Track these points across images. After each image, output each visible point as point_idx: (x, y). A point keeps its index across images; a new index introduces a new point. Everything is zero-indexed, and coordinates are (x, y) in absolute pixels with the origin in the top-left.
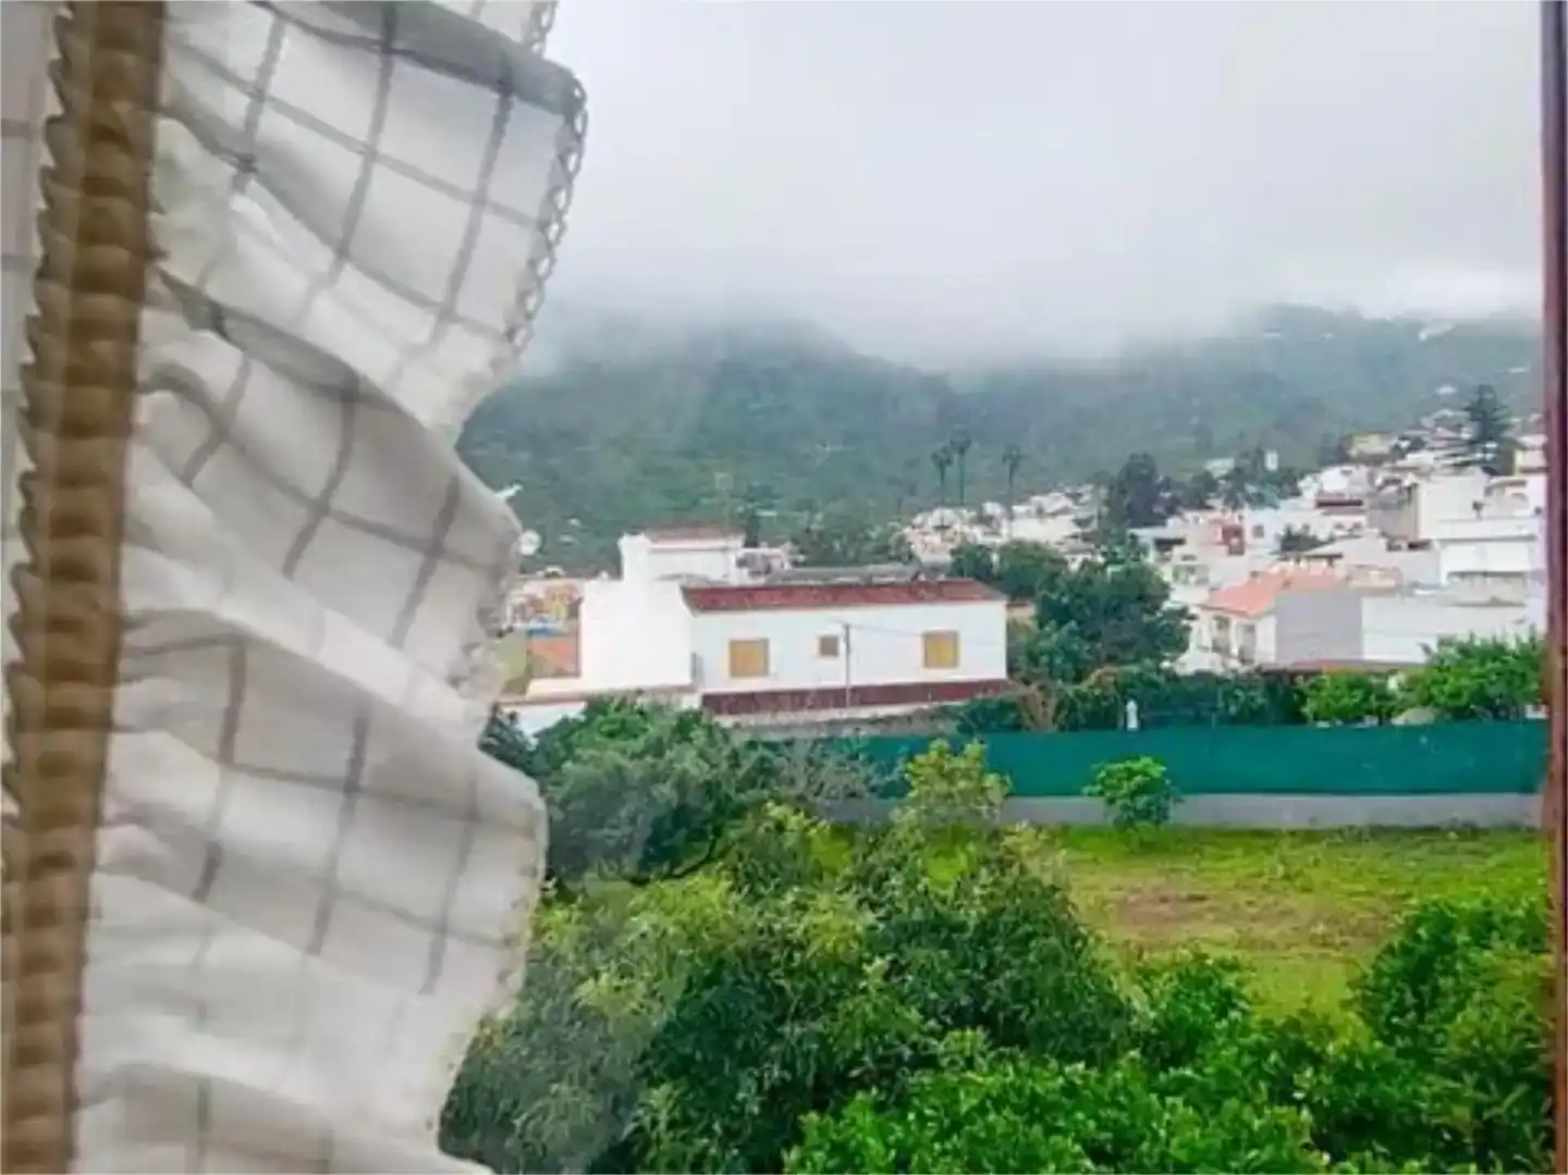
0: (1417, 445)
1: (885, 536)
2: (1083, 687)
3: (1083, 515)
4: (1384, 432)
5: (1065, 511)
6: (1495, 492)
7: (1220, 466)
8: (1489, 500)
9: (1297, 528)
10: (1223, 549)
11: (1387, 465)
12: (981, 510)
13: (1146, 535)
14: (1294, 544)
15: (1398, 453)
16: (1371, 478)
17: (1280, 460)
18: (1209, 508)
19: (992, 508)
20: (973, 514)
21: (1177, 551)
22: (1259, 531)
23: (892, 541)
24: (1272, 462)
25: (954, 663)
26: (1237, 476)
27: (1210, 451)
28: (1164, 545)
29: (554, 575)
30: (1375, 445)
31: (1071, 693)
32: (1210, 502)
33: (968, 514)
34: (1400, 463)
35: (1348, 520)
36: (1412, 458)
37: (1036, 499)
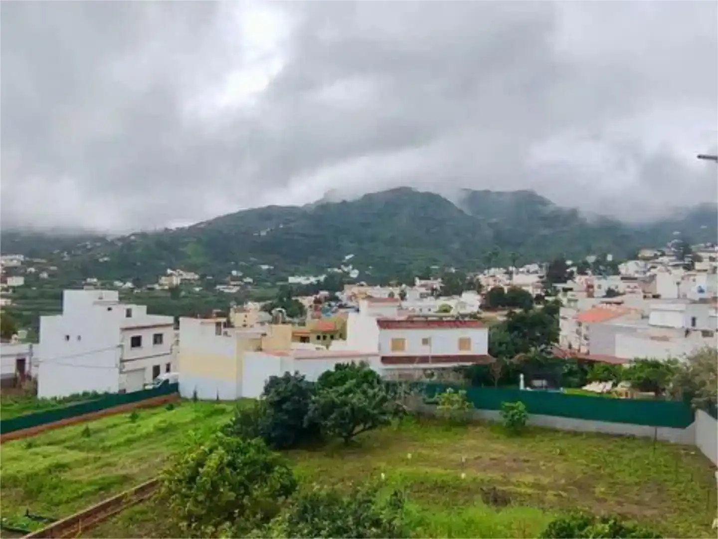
0: (663, 254)
1: (472, 279)
2: (512, 360)
3: (542, 275)
4: (652, 248)
5: (536, 272)
6: (686, 278)
7: (591, 259)
8: (683, 282)
9: (613, 287)
10: (585, 294)
11: (651, 261)
12: (508, 270)
13: (560, 286)
14: (611, 293)
15: (656, 257)
16: (646, 265)
17: (613, 257)
18: (586, 274)
19: (511, 269)
20: (505, 271)
21: (569, 293)
22: (599, 287)
23: (475, 280)
24: (610, 258)
25: (469, 349)
26: (597, 263)
27: (589, 252)
28: (566, 290)
29: (362, 285)
30: (648, 253)
31: (508, 363)
32: (587, 272)
33: (502, 270)
34: (657, 261)
35: (632, 285)
36: (661, 259)
37: (528, 266)
